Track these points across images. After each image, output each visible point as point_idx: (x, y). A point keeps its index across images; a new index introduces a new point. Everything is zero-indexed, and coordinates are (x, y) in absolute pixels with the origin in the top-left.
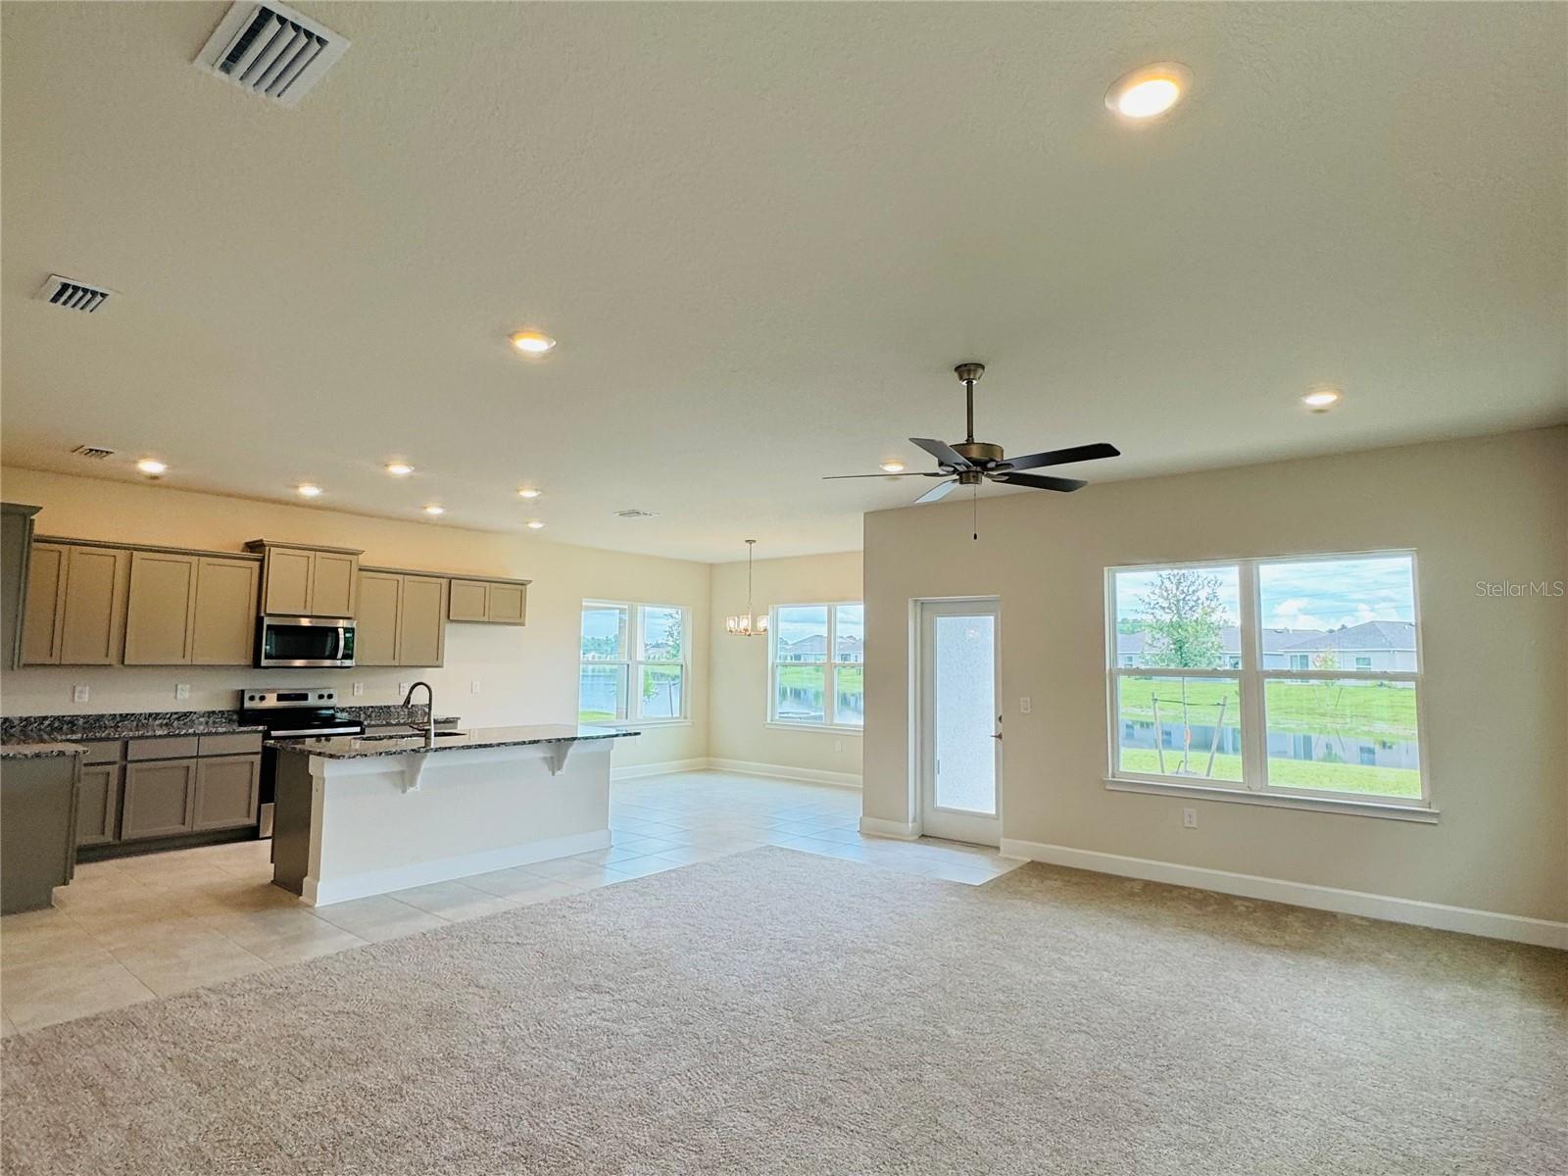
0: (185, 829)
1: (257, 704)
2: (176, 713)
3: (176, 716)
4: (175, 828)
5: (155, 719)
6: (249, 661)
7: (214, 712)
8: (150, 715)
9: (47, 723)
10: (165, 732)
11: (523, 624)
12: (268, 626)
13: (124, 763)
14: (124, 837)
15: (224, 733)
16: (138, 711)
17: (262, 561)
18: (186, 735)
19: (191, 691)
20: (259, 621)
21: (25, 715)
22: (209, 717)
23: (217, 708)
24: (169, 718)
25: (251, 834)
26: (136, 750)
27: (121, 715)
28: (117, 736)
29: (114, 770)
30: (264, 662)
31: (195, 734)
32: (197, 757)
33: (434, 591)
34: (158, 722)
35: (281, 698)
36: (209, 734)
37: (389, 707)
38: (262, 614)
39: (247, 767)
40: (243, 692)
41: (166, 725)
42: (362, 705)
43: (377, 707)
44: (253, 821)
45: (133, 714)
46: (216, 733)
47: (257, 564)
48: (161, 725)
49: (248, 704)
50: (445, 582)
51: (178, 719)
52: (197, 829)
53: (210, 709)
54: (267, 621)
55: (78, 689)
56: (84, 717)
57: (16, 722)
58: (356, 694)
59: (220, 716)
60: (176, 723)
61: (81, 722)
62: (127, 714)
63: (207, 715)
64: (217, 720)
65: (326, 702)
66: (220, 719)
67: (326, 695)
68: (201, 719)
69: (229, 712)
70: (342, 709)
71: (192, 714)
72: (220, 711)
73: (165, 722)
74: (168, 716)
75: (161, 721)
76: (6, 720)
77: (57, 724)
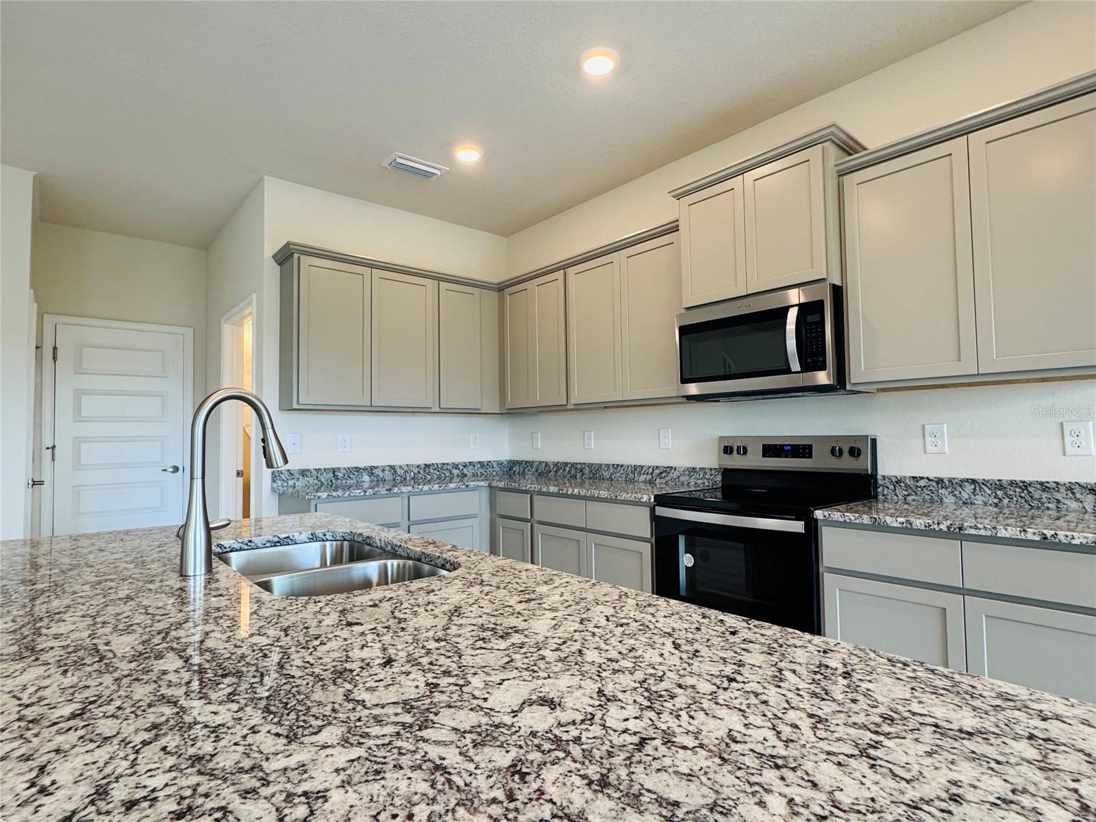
1: (733, 461)
2: (657, 467)
3: (657, 472)
7: (694, 469)
8: (636, 467)
22: (690, 475)
24: (652, 474)
27: (612, 465)
35: (769, 451)
49: (722, 461)
51: (659, 476)
54: (679, 321)
58: (930, 448)
59: (701, 476)
60: (658, 481)
61: (587, 471)
62: (618, 465)
63: (687, 472)
64: (699, 482)
65: (847, 464)
66: (701, 481)
67: (846, 450)
68: (682, 479)
69: (711, 469)
70: (894, 479)
71: (673, 471)
72: (701, 469)
73: (649, 477)
74: (650, 470)
75: (645, 476)
76: (547, 464)
77: (573, 472)
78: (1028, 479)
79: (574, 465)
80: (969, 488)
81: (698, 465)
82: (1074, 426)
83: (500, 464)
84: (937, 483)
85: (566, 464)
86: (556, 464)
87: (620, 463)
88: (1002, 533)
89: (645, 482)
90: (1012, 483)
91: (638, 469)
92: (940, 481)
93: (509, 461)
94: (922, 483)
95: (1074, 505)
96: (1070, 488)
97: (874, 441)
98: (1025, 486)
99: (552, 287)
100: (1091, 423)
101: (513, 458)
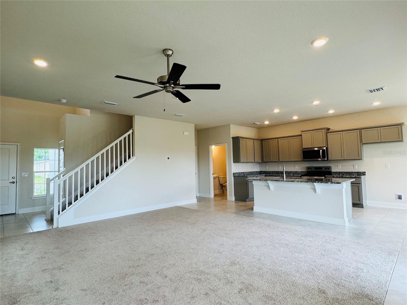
1: (310, 170)
3: (295, 172)
5: (291, 173)
6: (302, 159)
7: (302, 172)
8: (290, 172)
9: (275, 172)
11: (401, 141)
19: (298, 166)
22: (301, 173)
23: (303, 171)
33: (355, 135)
34: (292, 173)
35: (315, 169)
38: (303, 148)
40: (307, 167)
41: (293, 174)
43: (345, 172)
47: (301, 136)
48: (292, 174)
49: (308, 170)
50: (358, 131)
51: (295, 173)
54: (303, 150)
55: (279, 166)
58: (338, 168)
61: (280, 172)
65: (327, 170)
67: (327, 168)
69: (305, 172)
70: (334, 172)
71: (298, 172)
73: (293, 173)
76: (270, 171)
77: (276, 173)
78: (350, 171)
79: (276, 172)
80: (343, 173)
81: (302, 171)
82: (355, 165)
83: (259, 172)
85: (275, 171)
86: (272, 172)
88: (347, 176)
90: (348, 172)
91: (291, 172)
92: (340, 172)
93: (260, 171)
94: (337, 172)
95: (355, 174)
96: (354, 172)
97: (331, 167)
98: (350, 172)
99: (275, 142)
100: (357, 165)
101: (261, 171)
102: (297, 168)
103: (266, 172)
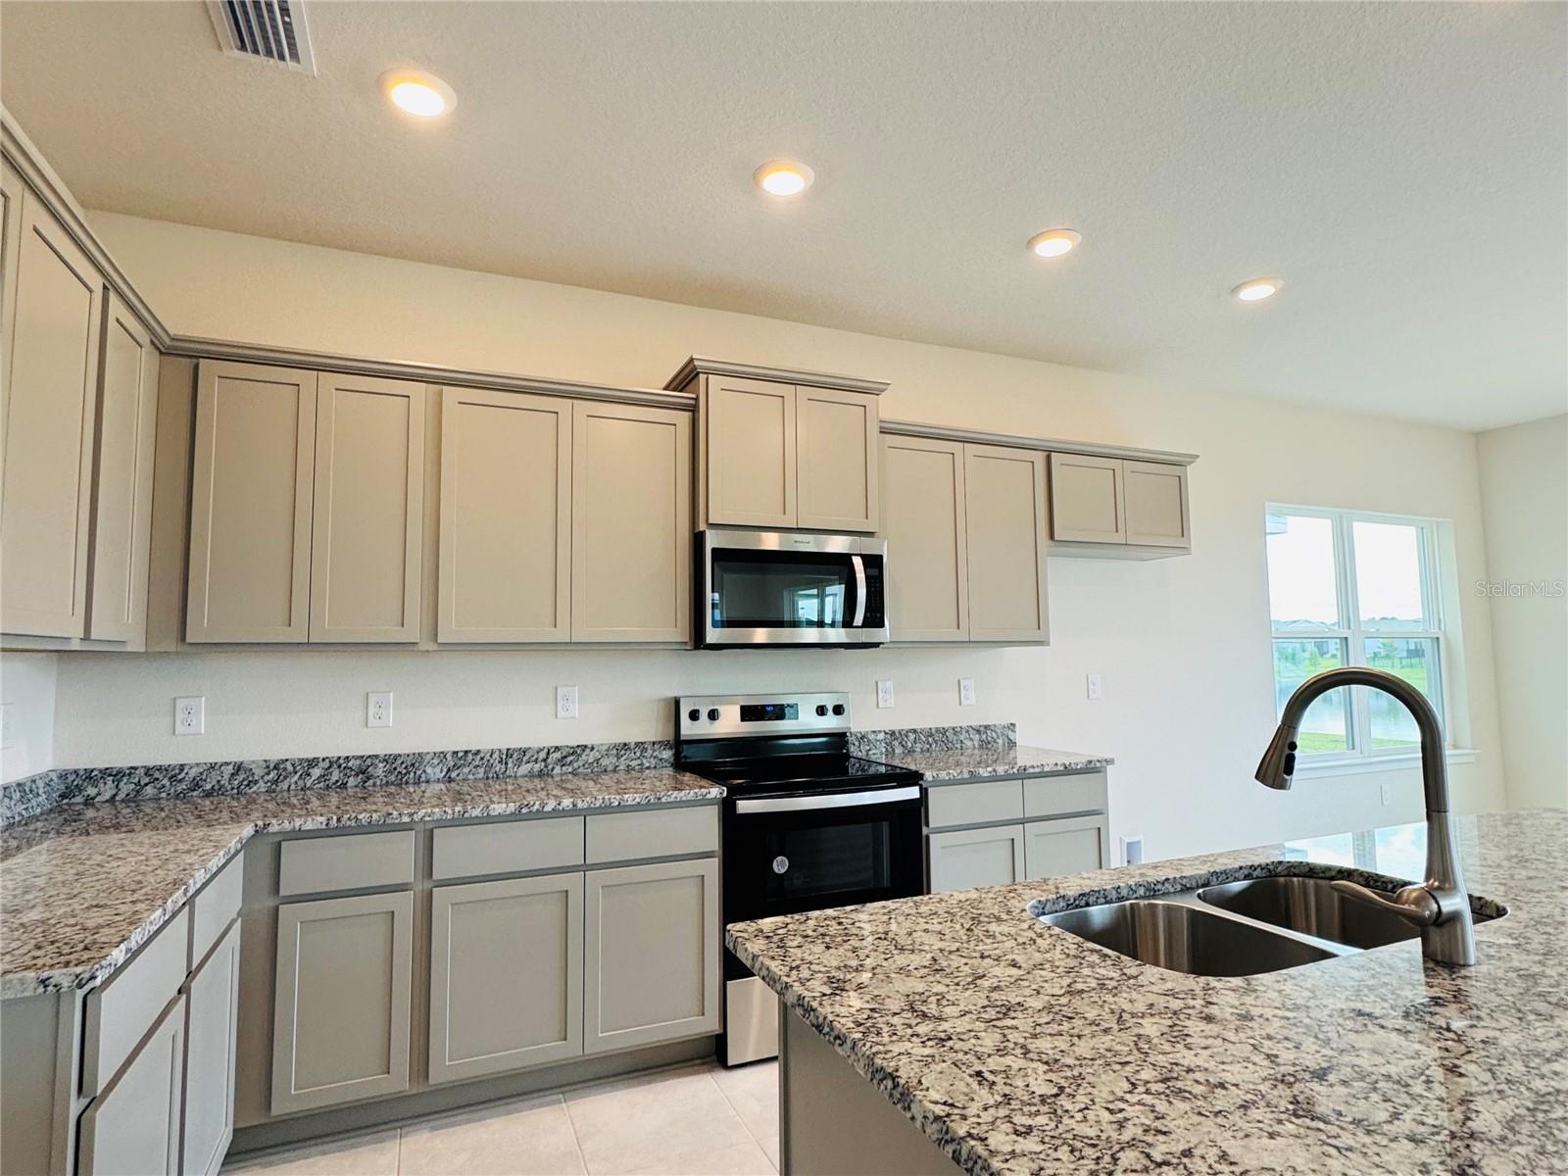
0: (571, 1050)
1: (703, 729)
2: (557, 749)
3: (558, 755)
4: (548, 1050)
5: (519, 763)
6: (681, 632)
7: (626, 747)
8: (509, 753)
9: (316, 772)
10: (512, 807)
11: (1185, 550)
12: (714, 550)
13: (428, 885)
14: (437, 1076)
15: (638, 808)
16: (485, 745)
17: (693, 409)
18: (557, 814)
19: (582, 700)
20: (698, 540)
21: (275, 756)
22: (618, 757)
23: (629, 738)
24: (545, 760)
25: (713, 1053)
26: (455, 852)
27: (455, 753)
28: (406, 819)
29: (404, 905)
30: (713, 635)
31: (574, 812)
32: (585, 868)
33: (1021, 478)
34: (524, 769)
35: (749, 713)
36: (606, 809)
37: (944, 732)
38: (702, 527)
39: (690, 891)
40: (677, 702)
41: (541, 773)
42: (896, 727)
43: (922, 731)
44: (710, 1024)
45: (478, 752)
46: (622, 808)
47: (687, 415)
49: (688, 729)
50: (1039, 458)
51: (562, 761)
52: (593, 1049)
53: (620, 739)
54: (713, 540)
56: (387, 759)
57: (258, 772)
59: (638, 754)
60: (557, 770)
61: (380, 770)
62: (466, 752)
63: (615, 751)
64: (633, 763)
65: (829, 722)
66: (639, 762)
68: (605, 762)
69: (654, 743)
70: (859, 736)
71: (587, 751)
72: (637, 744)
73: (537, 767)
74: (542, 755)
75: (530, 765)
76: (239, 768)
77: (335, 775)
79: (334, 763)
81: (632, 739)
84: (891, 735)
85: (312, 763)
87: (474, 748)
89: (531, 776)
90: (937, 730)
91: (514, 755)
92: (892, 733)
94: (881, 738)
97: (848, 697)
101: (83, 763)
102: (575, 709)
103: (174, 773)
